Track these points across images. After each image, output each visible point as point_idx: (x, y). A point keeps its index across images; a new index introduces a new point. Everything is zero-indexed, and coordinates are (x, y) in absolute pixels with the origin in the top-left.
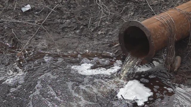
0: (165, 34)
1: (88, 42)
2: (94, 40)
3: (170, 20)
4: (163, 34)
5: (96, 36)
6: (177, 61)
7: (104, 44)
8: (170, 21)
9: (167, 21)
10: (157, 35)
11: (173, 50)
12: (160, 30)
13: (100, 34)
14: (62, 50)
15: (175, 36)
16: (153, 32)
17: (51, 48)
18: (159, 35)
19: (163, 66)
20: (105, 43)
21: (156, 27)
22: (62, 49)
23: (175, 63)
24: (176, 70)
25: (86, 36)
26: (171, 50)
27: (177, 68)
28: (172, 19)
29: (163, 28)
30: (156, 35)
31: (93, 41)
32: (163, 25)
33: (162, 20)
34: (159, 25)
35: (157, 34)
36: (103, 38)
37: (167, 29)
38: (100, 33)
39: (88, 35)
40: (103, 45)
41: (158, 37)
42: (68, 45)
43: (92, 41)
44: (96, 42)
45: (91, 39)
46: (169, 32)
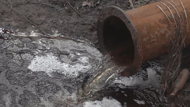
0: (167, 35)
1: (63, 17)
2: (71, 15)
3: (182, 12)
4: (163, 35)
5: (78, 8)
6: (181, 77)
7: (84, 24)
8: (181, 16)
9: (176, 15)
10: (153, 37)
11: (177, 60)
12: (158, 29)
13: (84, 7)
14: (19, 24)
15: (184, 40)
16: (145, 31)
17: (5, 17)
18: (155, 36)
19: (160, 80)
20: (86, 23)
21: (152, 24)
22: (20, 22)
23: (176, 82)
24: (173, 95)
25: (63, 6)
26: (174, 59)
27: (176, 91)
28: (185, 11)
29: (166, 26)
30: (150, 37)
31: (70, 17)
32: (166, 21)
33: (167, 11)
34: (160, 21)
35: (151, 35)
36: (87, 13)
37: (171, 29)
38: (86, 4)
39: (66, 4)
40: (83, 26)
41: (153, 40)
42: (31, 16)
43: (68, 16)
44: (74, 19)
45: (69, 12)
46: (175, 33)
